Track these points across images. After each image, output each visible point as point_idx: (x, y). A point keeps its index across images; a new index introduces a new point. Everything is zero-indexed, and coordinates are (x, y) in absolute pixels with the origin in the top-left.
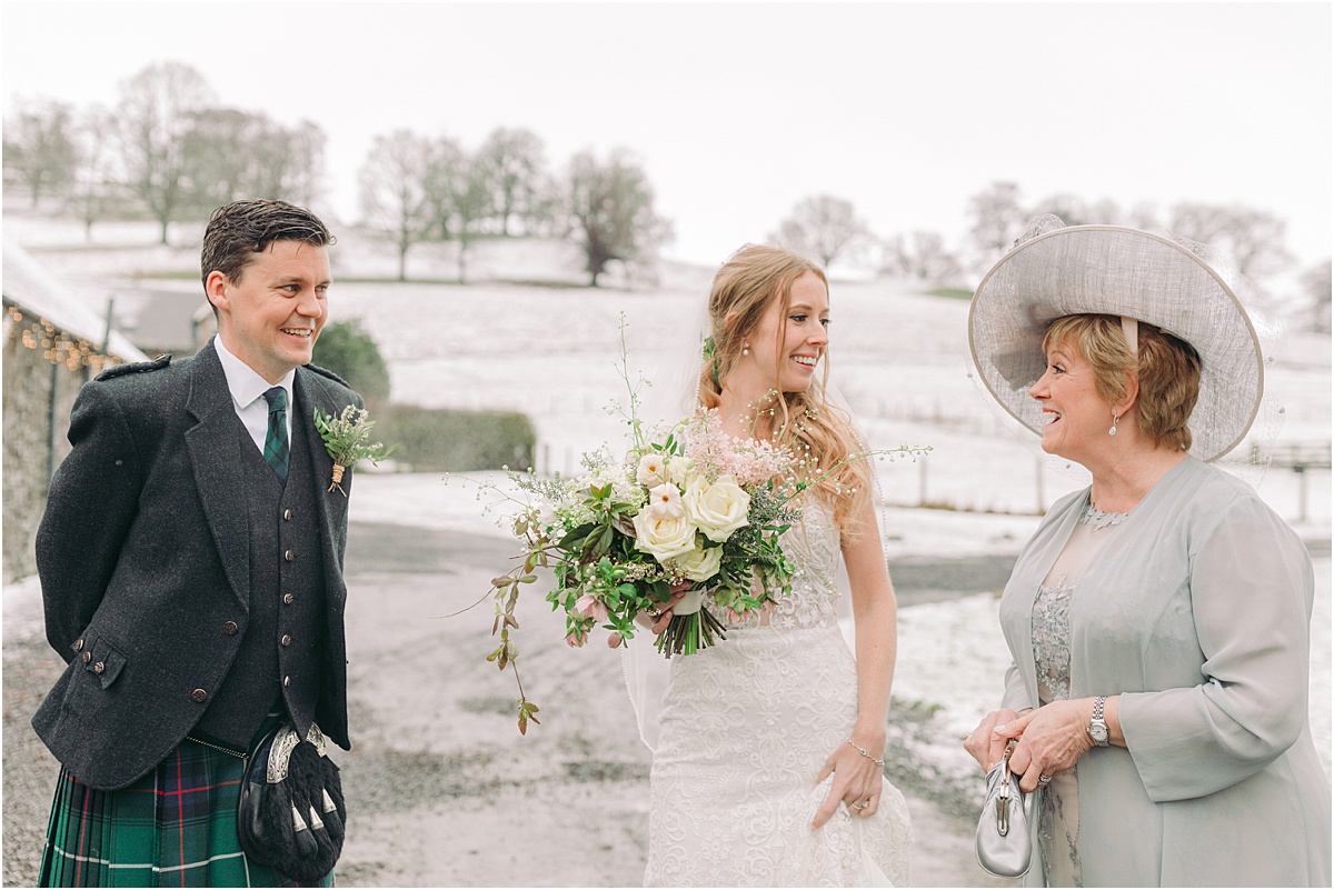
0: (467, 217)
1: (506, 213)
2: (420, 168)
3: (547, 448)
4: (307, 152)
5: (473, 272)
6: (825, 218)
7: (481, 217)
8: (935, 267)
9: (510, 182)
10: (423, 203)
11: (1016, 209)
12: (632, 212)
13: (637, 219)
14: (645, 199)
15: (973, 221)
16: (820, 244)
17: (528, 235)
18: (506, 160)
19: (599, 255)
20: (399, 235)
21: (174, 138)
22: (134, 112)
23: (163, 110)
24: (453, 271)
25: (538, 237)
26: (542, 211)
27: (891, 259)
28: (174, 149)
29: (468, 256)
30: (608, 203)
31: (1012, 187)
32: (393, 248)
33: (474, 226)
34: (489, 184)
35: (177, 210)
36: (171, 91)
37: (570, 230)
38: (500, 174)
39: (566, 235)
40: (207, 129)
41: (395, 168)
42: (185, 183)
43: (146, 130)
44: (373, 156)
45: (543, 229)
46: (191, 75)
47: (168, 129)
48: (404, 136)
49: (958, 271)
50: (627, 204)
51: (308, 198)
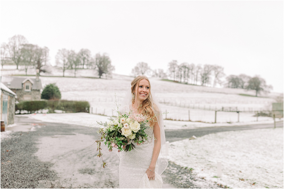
0: (76, 65)
1: (83, 65)
2: (67, 56)
3: (92, 108)
4: (46, 53)
5: (77, 75)
6: (143, 66)
7: (79, 65)
8: (162, 75)
9: (84, 59)
10: (68, 62)
11: (177, 65)
12: (107, 65)
13: (108, 66)
14: (109, 62)
15: (169, 67)
16: (142, 71)
17: (87, 69)
18: (83, 55)
19: (101, 72)
20: (63, 68)
21: (19, 49)
22: (12, 44)
23: (17, 44)
24: (73, 75)
25: (90, 69)
26: (90, 64)
27: (154, 74)
28: (19, 51)
29: (76, 72)
30: (103, 63)
31: (176, 61)
32: (62, 71)
33: (77, 67)
34: (80, 59)
35: (20, 63)
36: (19, 40)
37: (95, 68)
38: (82, 57)
39: (95, 69)
40: (26, 48)
41: (62, 56)
42: (21, 58)
43: (14, 48)
44: (58, 53)
45: (90, 67)
46: (23, 37)
47: (18, 47)
48: (64, 50)
49: (166, 76)
50: (106, 63)
51: (45, 61)
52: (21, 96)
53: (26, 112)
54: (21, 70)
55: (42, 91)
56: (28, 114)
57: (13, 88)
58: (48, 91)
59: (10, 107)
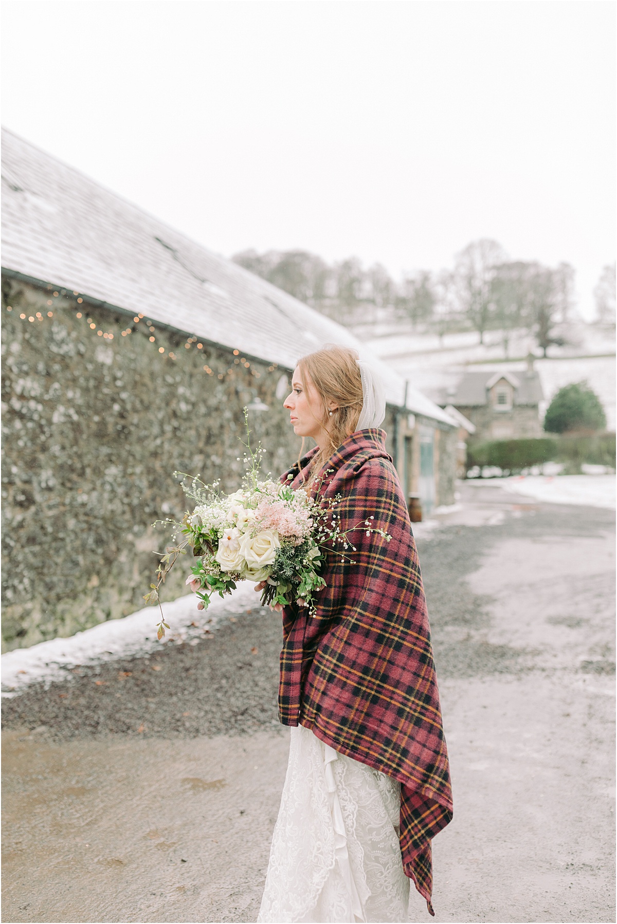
4: (563, 282)
21: (485, 283)
22: (463, 271)
23: (479, 266)
28: (486, 290)
35: (488, 324)
36: (483, 256)
40: (504, 275)
42: (492, 307)
43: (470, 279)
44: (602, 279)
46: (494, 245)
47: (484, 277)
51: (565, 309)
52: (485, 425)
53: (496, 471)
54: (492, 345)
55: (544, 407)
56: (503, 477)
57: (463, 402)
58: (562, 406)
59: (441, 461)
